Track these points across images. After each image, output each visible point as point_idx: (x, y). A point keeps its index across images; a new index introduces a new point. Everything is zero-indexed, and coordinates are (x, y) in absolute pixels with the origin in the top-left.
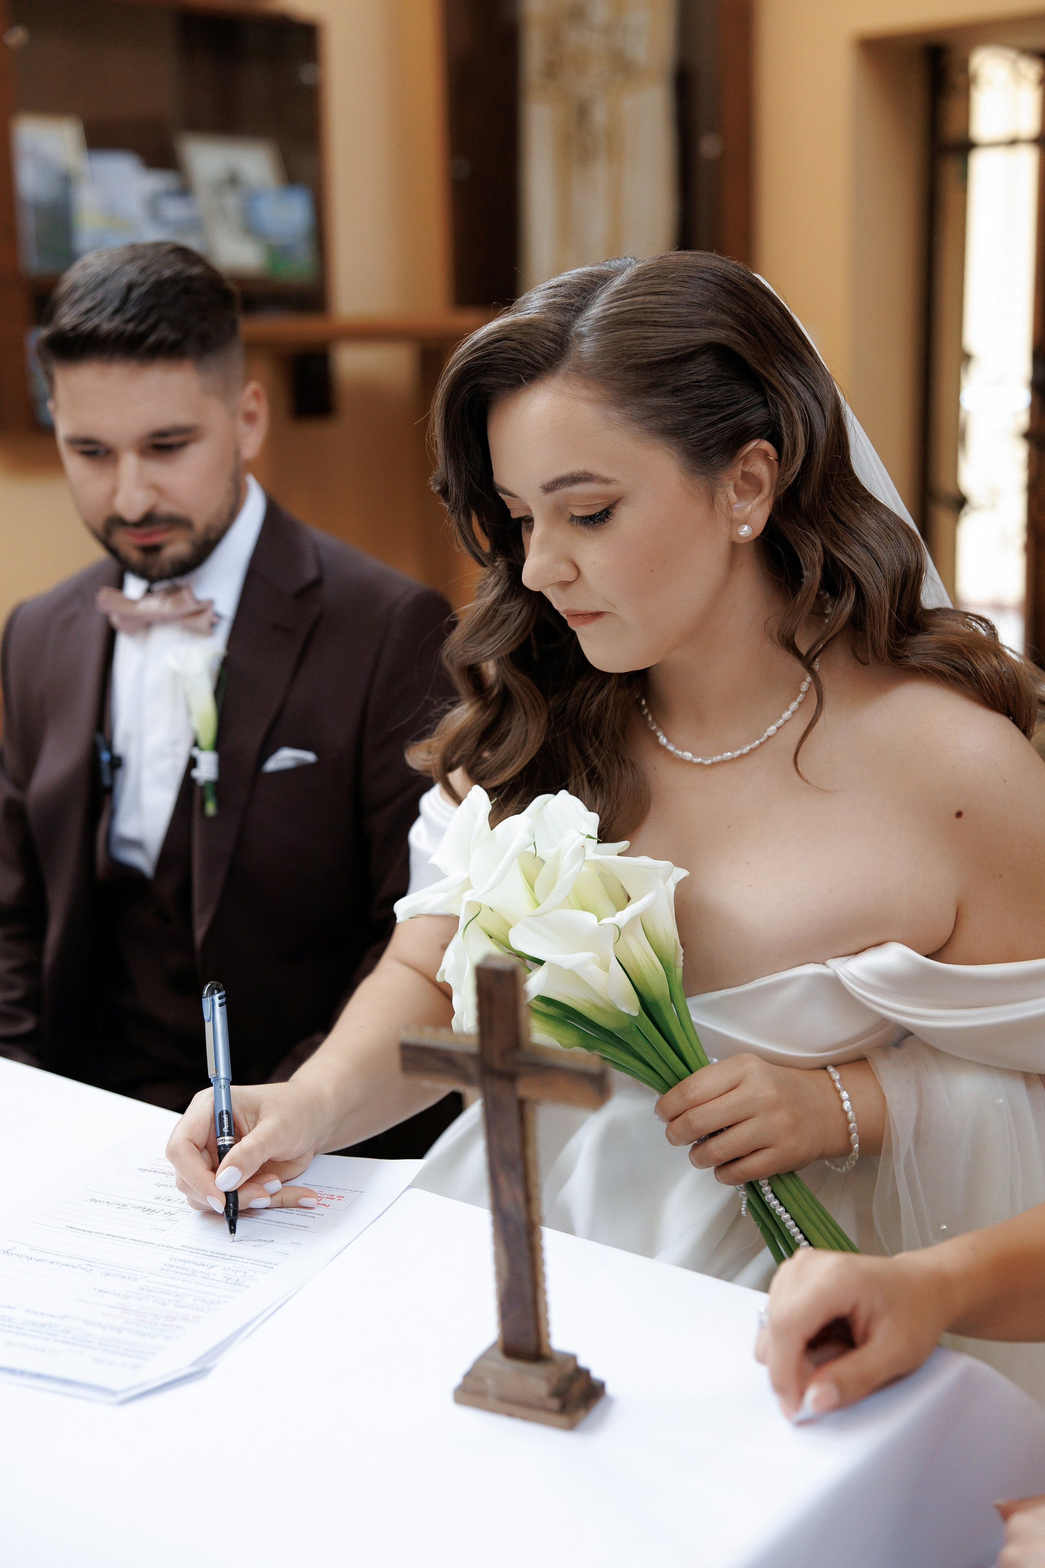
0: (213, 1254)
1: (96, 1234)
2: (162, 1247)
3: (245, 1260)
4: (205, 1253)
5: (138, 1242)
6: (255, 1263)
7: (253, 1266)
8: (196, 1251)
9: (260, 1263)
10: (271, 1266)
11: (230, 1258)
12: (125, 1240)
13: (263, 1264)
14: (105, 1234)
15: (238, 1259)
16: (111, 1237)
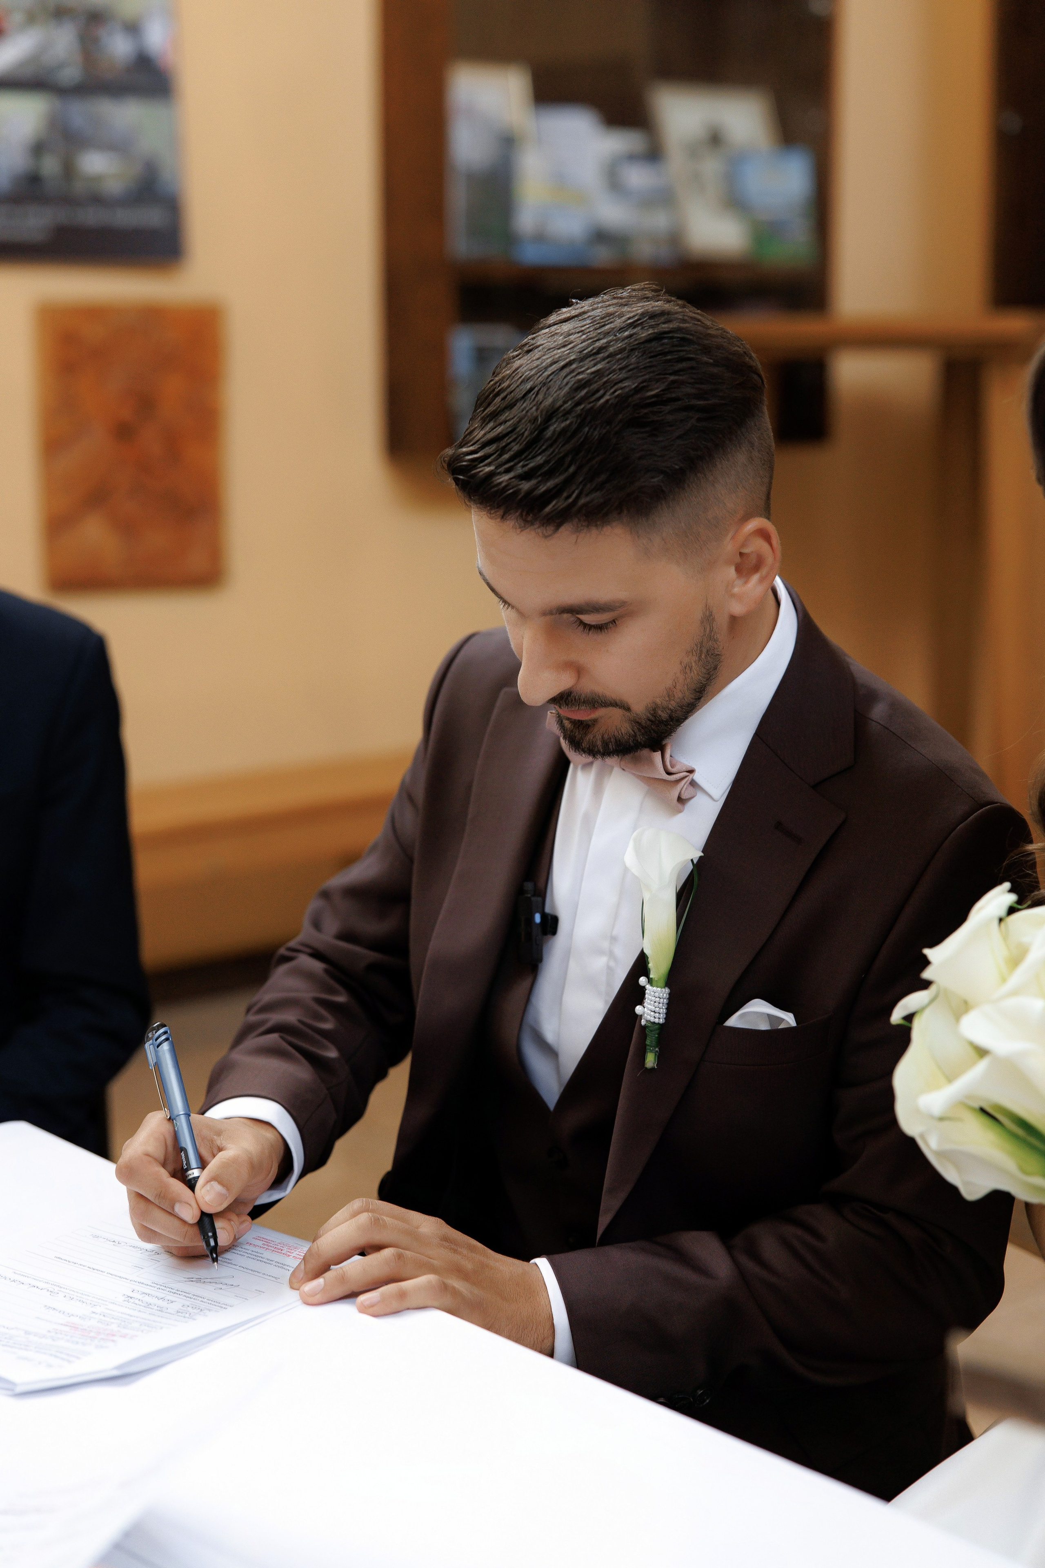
0: (178, 1292)
1: (79, 1266)
2: (135, 1283)
3: (205, 1300)
4: (172, 1290)
5: (114, 1277)
6: (212, 1303)
7: (210, 1305)
8: (164, 1288)
9: (217, 1304)
10: (226, 1307)
11: (192, 1296)
12: (103, 1274)
13: (219, 1305)
14: (87, 1266)
15: (198, 1298)
16: (91, 1270)
